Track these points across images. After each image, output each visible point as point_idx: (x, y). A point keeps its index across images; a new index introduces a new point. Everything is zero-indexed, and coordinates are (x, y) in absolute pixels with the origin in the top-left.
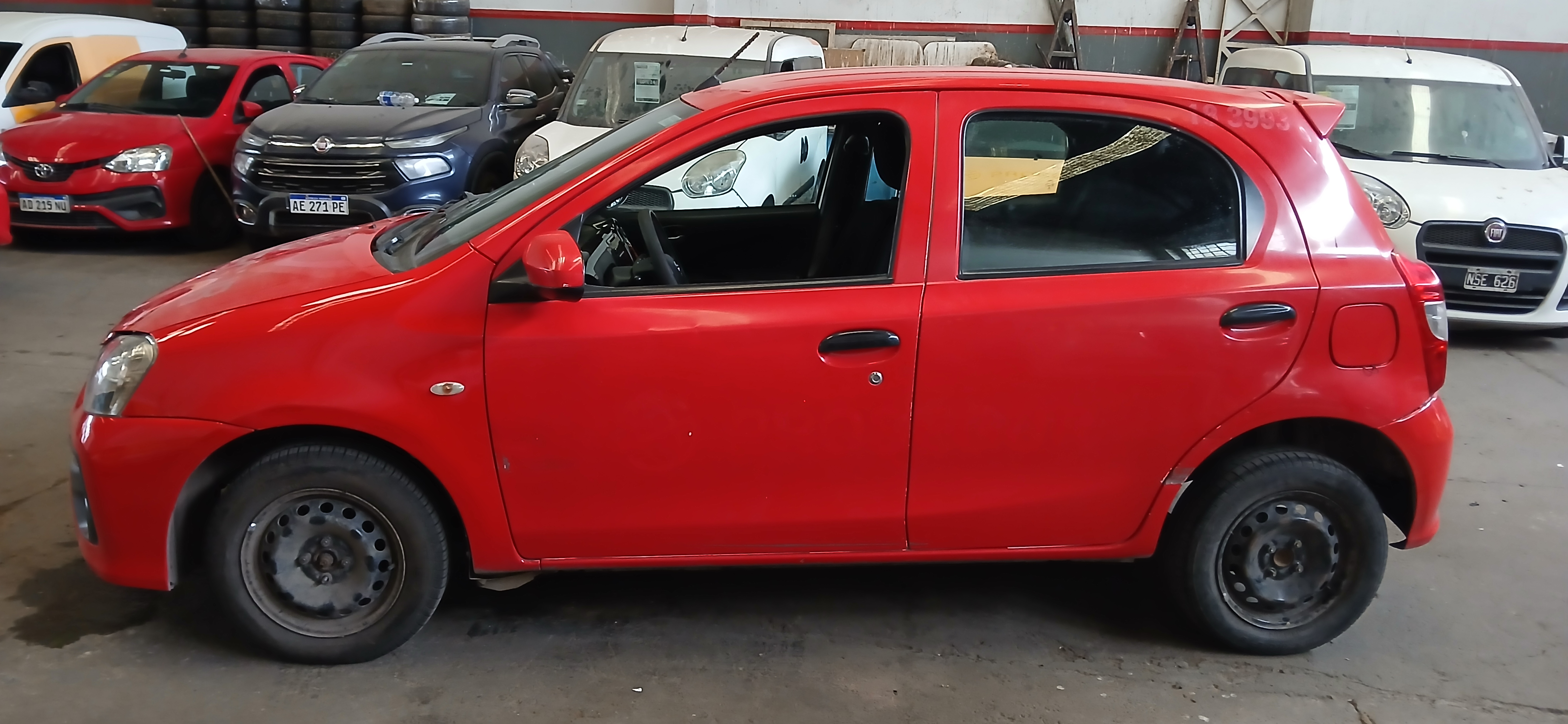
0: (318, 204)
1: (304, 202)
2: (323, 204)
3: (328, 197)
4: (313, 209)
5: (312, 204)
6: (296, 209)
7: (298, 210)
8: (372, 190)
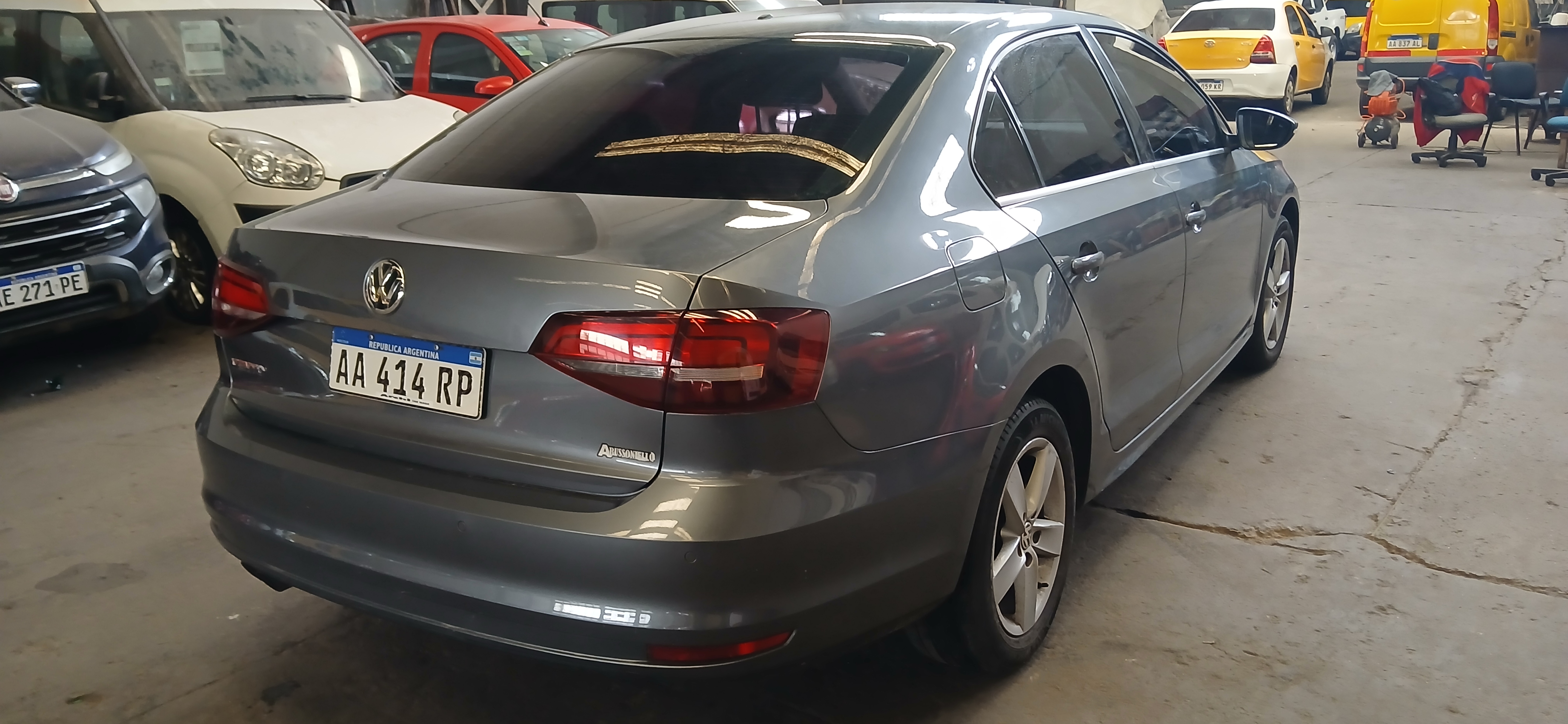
0: (36, 287)
1: (9, 289)
2: (45, 285)
3: (50, 271)
4: (27, 298)
5: (25, 289)
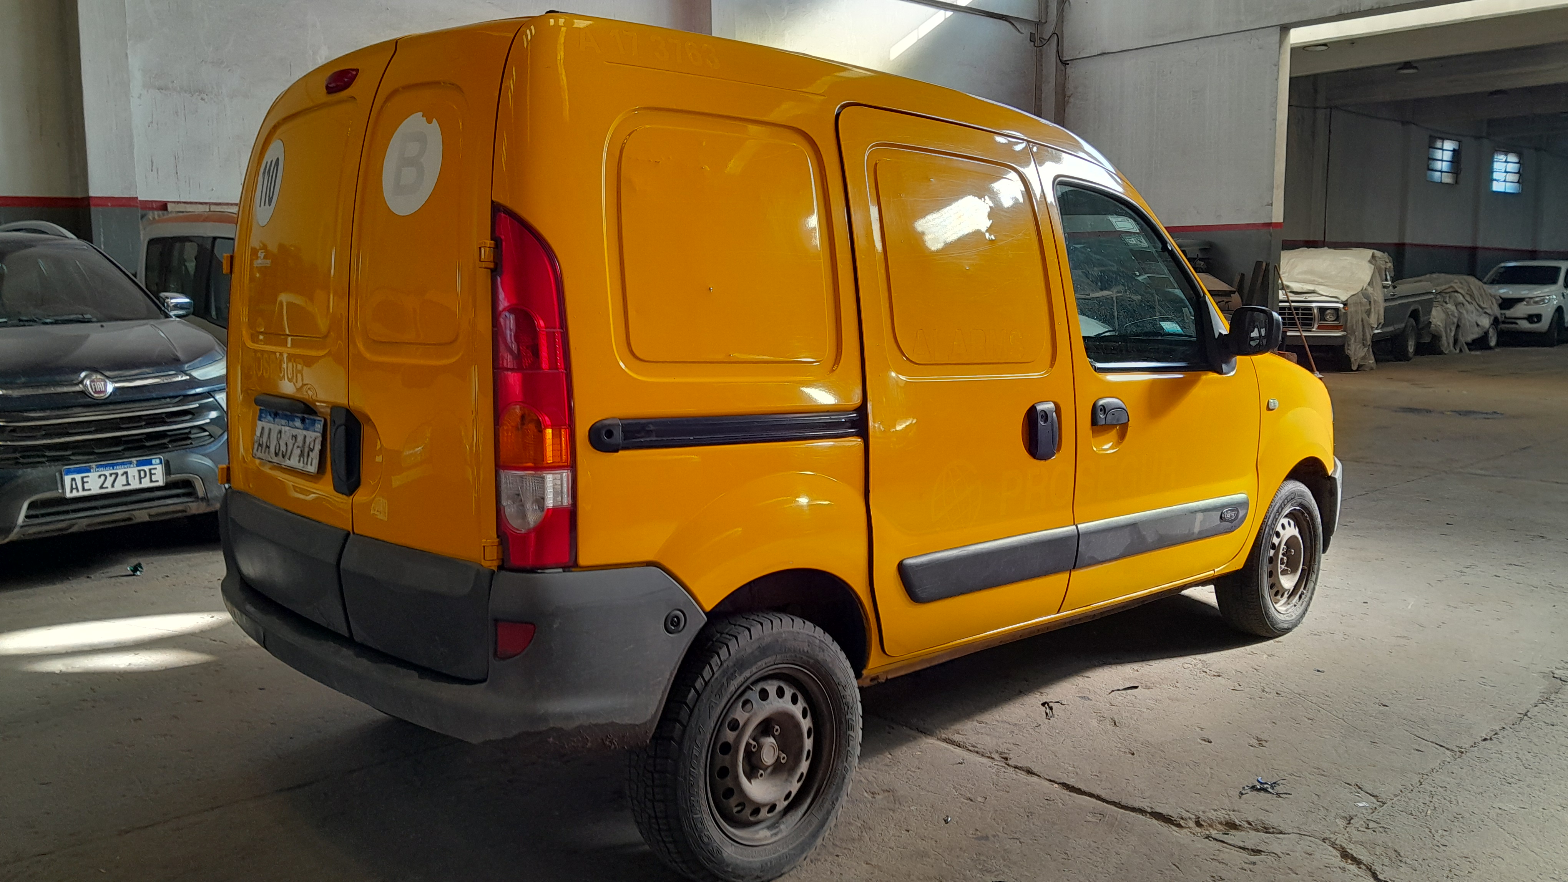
1: (88, 477)
2: (122, 475)
3: (131, 463)
4: (104, 486)
5: (103, 478)
6: (74, 491)
7: (78, 491)
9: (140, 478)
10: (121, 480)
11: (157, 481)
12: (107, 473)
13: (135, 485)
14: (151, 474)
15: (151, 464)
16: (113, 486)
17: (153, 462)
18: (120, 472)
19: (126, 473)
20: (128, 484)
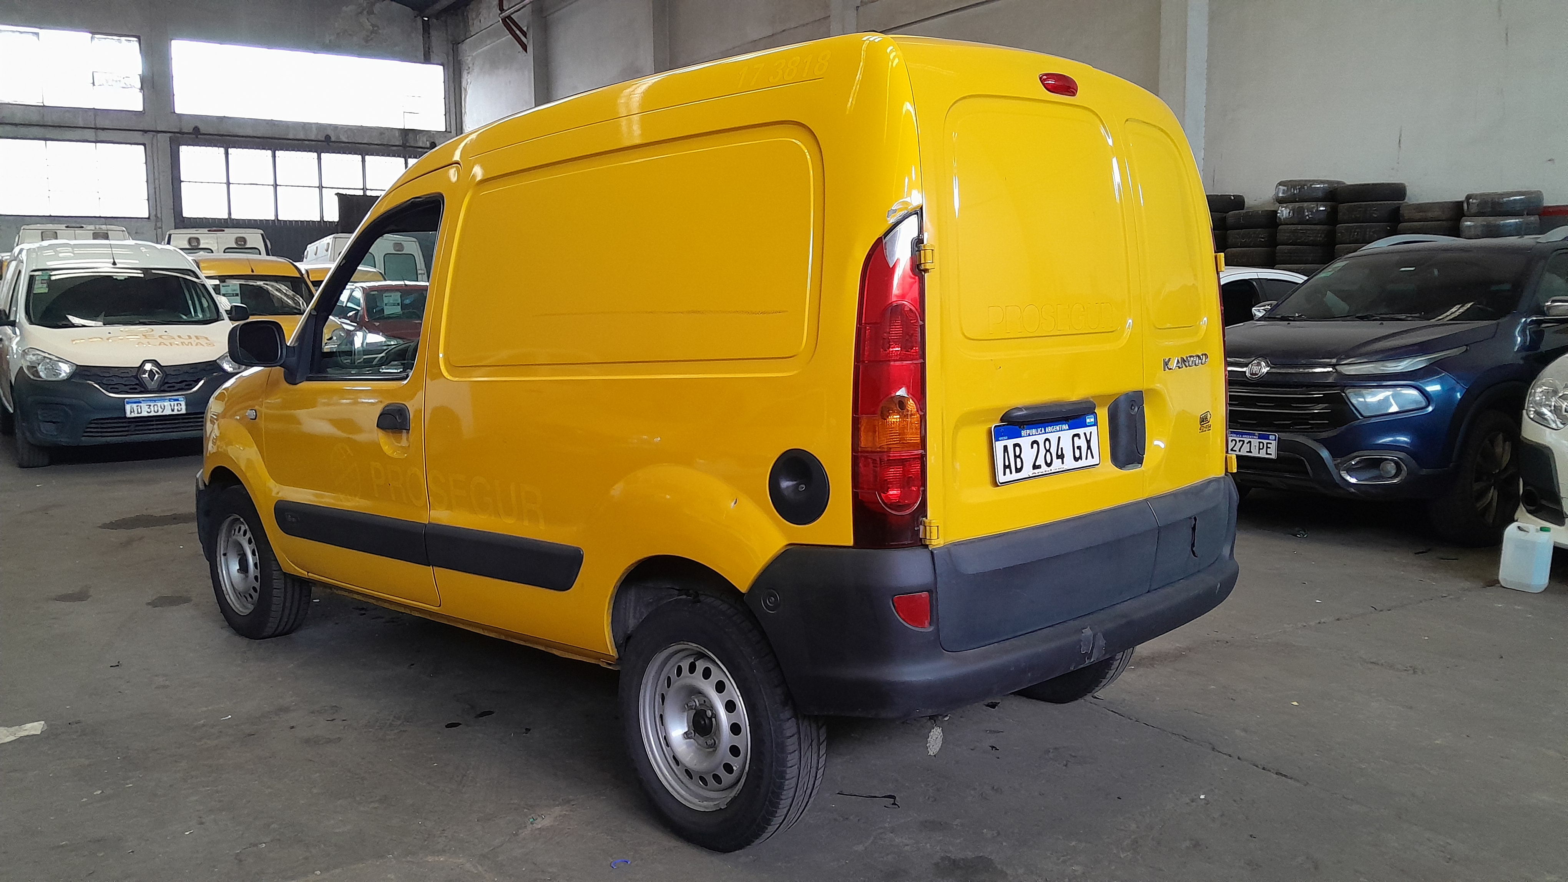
0: (1241, 443)
2: (1247, 443)
4: (1234, 449)
5: (1234, 442)
8: (1311, 428)
9: (1260, 449)
10: (1246, 447)
11: (1271, 454)
12: (1237, 439)
13: (1255, 453)
14: (1267, 447)
15: (1268, 439)
16: (1240, 451)
17: (1270, 436)
18: (1246, 440)
19: (1250, 442)
20: (1250, 452)
